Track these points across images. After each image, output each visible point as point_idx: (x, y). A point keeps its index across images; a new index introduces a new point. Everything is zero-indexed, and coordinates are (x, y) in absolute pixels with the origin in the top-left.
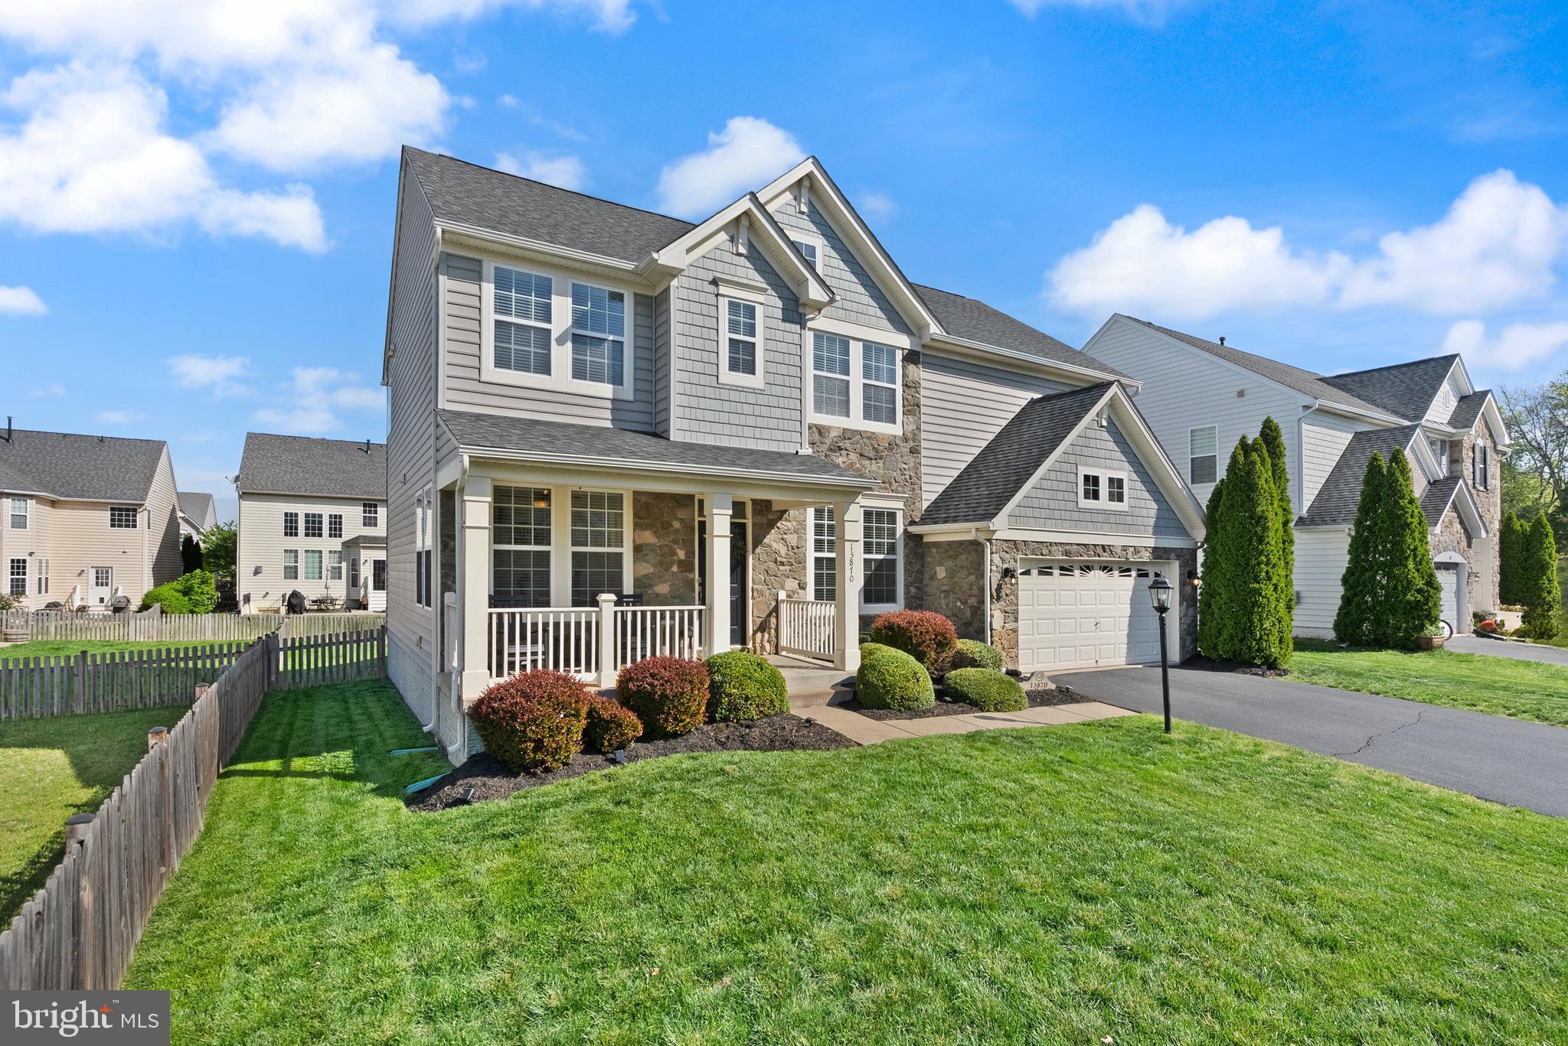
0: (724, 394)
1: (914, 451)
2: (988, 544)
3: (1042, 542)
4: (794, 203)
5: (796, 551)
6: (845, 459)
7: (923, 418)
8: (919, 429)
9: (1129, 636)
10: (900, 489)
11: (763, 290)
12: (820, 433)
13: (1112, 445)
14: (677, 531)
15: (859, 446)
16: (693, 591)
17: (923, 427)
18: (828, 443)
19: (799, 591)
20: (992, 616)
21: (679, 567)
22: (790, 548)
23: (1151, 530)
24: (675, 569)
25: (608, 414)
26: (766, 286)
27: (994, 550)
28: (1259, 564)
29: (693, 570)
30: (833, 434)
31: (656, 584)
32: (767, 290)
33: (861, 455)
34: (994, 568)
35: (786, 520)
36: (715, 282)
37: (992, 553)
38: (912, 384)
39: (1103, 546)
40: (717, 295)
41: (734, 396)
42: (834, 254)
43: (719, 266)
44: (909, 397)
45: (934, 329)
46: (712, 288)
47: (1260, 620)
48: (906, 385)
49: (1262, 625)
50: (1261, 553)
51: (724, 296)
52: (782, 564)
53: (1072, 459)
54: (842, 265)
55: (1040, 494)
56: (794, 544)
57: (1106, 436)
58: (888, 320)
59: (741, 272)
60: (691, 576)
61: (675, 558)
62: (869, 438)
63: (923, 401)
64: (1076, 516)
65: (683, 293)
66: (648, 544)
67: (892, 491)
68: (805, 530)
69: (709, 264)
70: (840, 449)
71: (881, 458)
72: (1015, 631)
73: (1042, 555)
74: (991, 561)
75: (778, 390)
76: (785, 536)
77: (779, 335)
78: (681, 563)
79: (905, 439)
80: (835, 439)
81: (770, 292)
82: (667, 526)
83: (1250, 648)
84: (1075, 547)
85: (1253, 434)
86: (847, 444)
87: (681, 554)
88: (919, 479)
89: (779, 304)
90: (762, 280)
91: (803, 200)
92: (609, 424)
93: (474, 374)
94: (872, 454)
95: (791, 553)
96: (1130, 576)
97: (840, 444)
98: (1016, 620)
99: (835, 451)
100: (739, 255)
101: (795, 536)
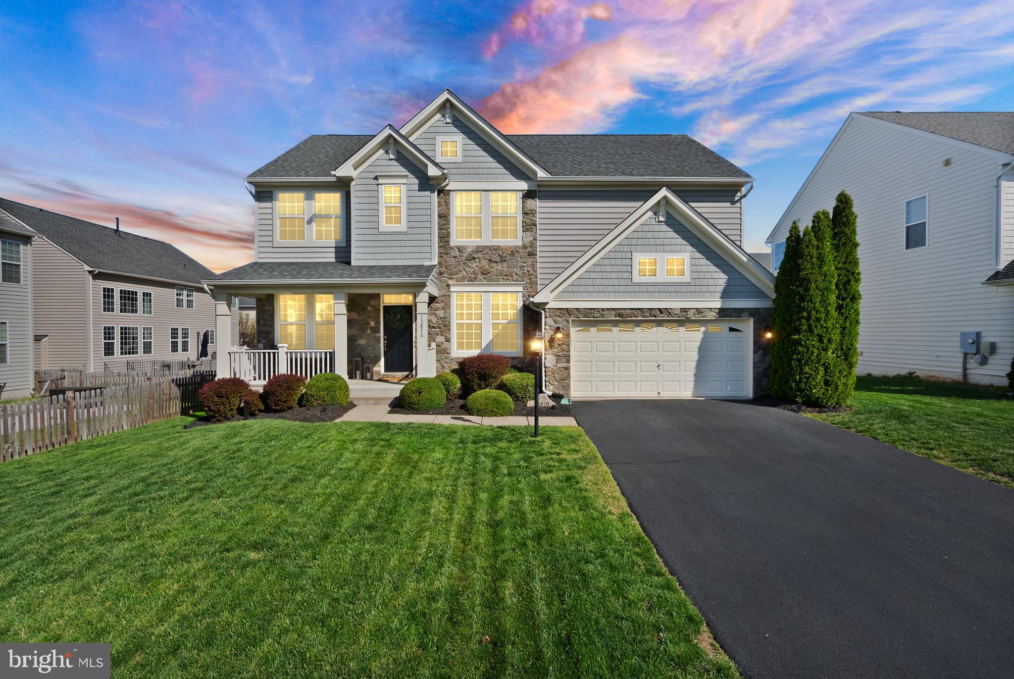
0: (382, 237)
1: (532, 254)
2: (543, 311)
3: (593, 309)
4: (442, 119)
5: (443, 320)
6: (477, 264)
7: (539, 232)
8: (535, 239)
9: (695, 375)
10: (520, 279)
11: (406, 176)
12: (460, 251)
13: (673, 234)
14: (370, 312)
15: (488, 255)
16: (379, 342)
17: (538, 238)
18: (465, 255)
19: (446, 343)
20: (545, 359)
21: (371, 330)
22: (439, 319)
23: (719, 295)
24: (369, 331)
25: (333, 255)
26: (408, 173)
27: (548, 315)
28: (800, 319)
29: (379, 332)
30: (469, 250)
31: (359, 339)
32: (408, 176)
33: (490, 261)
34: (548, 327)
35: (437, 303)
36: (376, 178)
37: (546, 317)
38: (529, 212)
39: (659, 309)
40: (378, 185)
41: (388, 237)
42: (470, 142)
43: (379, 169)
44: (526, 220)
45: (541, 174)
46: (375, 182)
47: (800, 365)
48: (525, 213)
49: (801, 370)
50: (803, 309)
51: (381, 184)
52: (434, 327)
53: (627, 248)
54: (476, 147)
55: (592, 275)
56: (442, 316)
57: (665, 228)
58: (511, 174)
59: (392, 169)
60: (378, 335)
61: (369, 326)
62: (496, 250)
63: (538, 221)
64: (631, 289)
65: (359, 188)
66: (355, 319)
67: (513, 281)
68: (450, 307)
69: (372, 169)
70: (474, 258)
71: (505, 261)
72: (567, 369)
73: (594, 317)
74: (545, 322)
75: (416, 231)
76: (436, 312)
77: (417, 200)
78: (372, 328)
79: (525, 247)
80: (470, 253)
81: (410, 175)
82: (364, 309)
83: (791, 388)
84: (629, 311)
85: (829, 207)
86: (480, 255)
87: (372, 324)
88: (535, 271)
89: (417, 181)
90: (406, 170)
91: (447, 116)
92: (334, 260)
93: (270, 244)
94: (498, 259)
95: (440, 321)
96: (699, 330)
97: (474, 256)
98: (568, 361)
99: (470, 260)
100: (391, 159)
101: (443, 311)
